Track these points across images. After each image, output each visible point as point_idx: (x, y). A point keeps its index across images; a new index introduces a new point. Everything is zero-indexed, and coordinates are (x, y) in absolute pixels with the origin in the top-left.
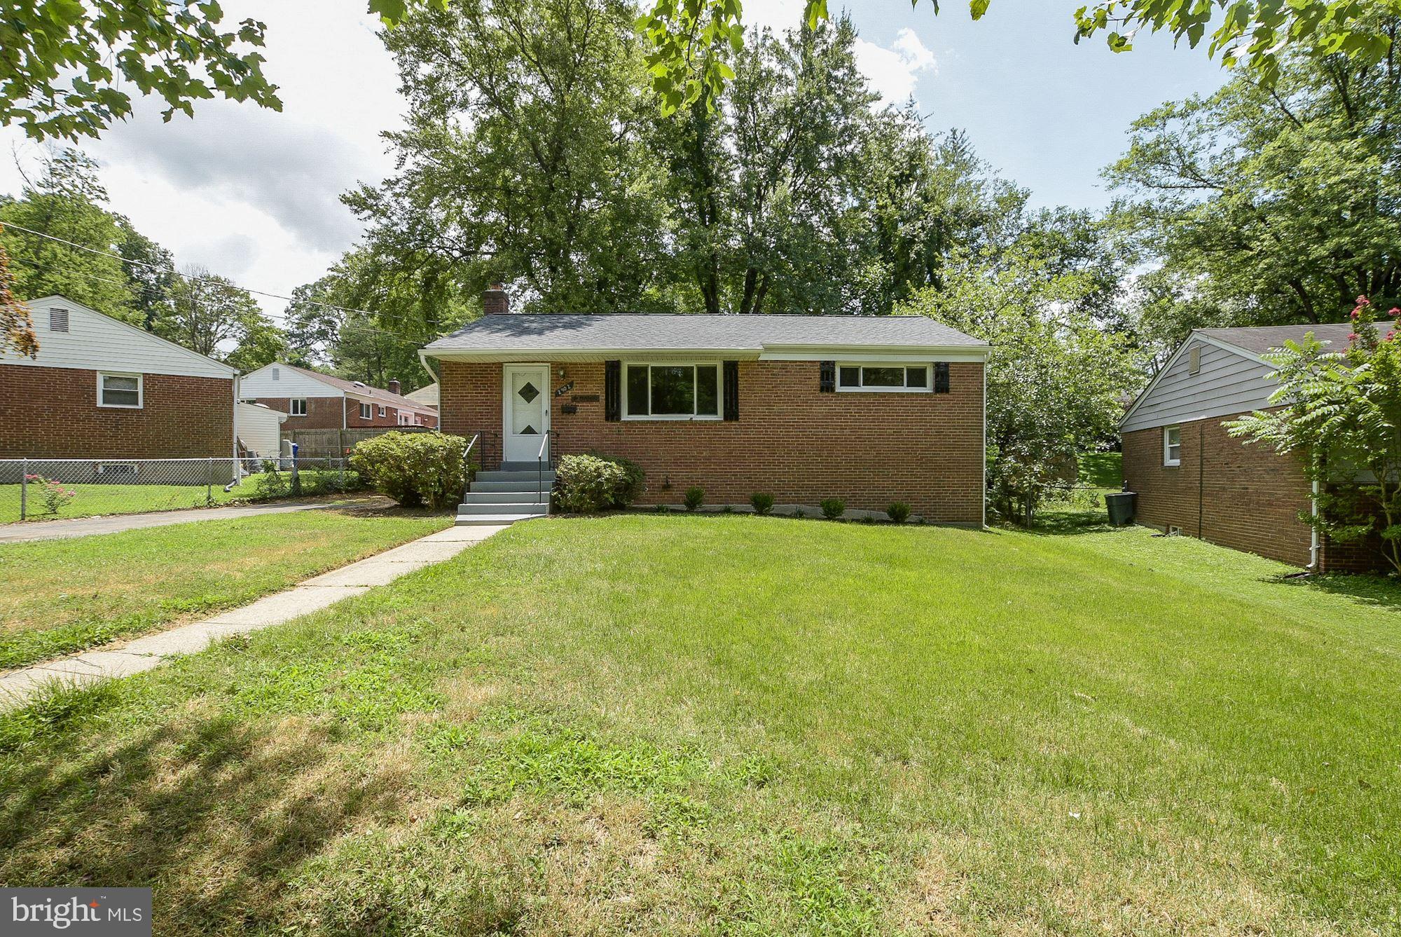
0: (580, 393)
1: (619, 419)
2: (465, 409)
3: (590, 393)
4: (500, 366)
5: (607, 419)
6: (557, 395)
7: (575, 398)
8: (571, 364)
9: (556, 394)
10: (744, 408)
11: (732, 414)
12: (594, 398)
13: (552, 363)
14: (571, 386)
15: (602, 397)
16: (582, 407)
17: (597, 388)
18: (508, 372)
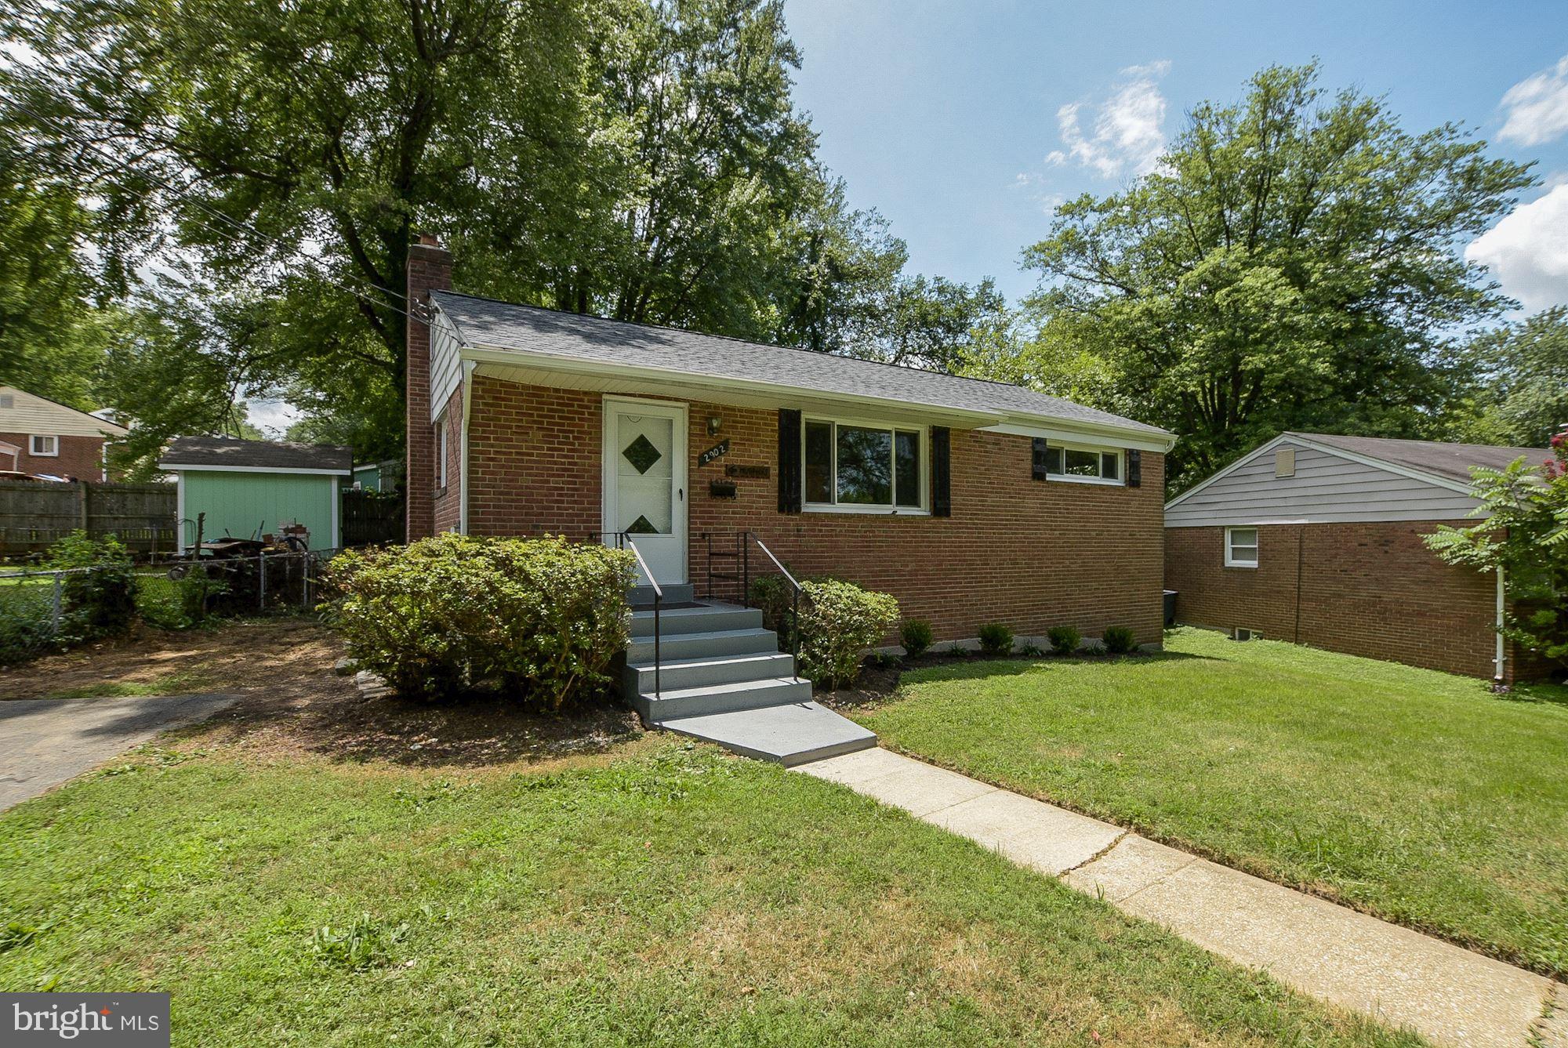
0: (738, 461)
1: (798, 510)
2: (525, 481)
3: (754, 462)
4: (596, 398)
5: (781, 510)
6: (702, 462)
7: (731, 471)
8: (725, 408)
9: (698, 461)
10: (956, 499)
11: (941, 507)
12: (760, 472)
13: (693, 404)
14: (726, 448)
15: (774, 471)
16: (745, 488)
17: (766, 455)
18: (612, 410)
